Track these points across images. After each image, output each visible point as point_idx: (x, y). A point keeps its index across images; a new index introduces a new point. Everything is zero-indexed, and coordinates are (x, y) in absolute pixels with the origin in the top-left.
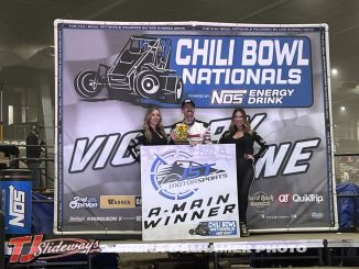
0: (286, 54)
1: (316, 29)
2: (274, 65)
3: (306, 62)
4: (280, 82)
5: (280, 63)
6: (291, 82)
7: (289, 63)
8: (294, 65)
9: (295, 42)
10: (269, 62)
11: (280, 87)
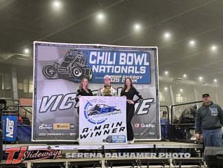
0: (139, 60)
1: (152, 49)
2: (134, 65)
3: (148, 64)
4: (136, 72)
5: (136, 64)
6: (141, 72)
7: (140, 64)
8: (143, 65)
9: (143, 55)
10: (131, 63)
11: (136, 75)
